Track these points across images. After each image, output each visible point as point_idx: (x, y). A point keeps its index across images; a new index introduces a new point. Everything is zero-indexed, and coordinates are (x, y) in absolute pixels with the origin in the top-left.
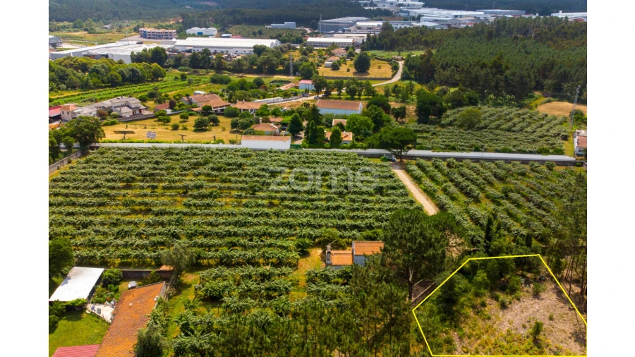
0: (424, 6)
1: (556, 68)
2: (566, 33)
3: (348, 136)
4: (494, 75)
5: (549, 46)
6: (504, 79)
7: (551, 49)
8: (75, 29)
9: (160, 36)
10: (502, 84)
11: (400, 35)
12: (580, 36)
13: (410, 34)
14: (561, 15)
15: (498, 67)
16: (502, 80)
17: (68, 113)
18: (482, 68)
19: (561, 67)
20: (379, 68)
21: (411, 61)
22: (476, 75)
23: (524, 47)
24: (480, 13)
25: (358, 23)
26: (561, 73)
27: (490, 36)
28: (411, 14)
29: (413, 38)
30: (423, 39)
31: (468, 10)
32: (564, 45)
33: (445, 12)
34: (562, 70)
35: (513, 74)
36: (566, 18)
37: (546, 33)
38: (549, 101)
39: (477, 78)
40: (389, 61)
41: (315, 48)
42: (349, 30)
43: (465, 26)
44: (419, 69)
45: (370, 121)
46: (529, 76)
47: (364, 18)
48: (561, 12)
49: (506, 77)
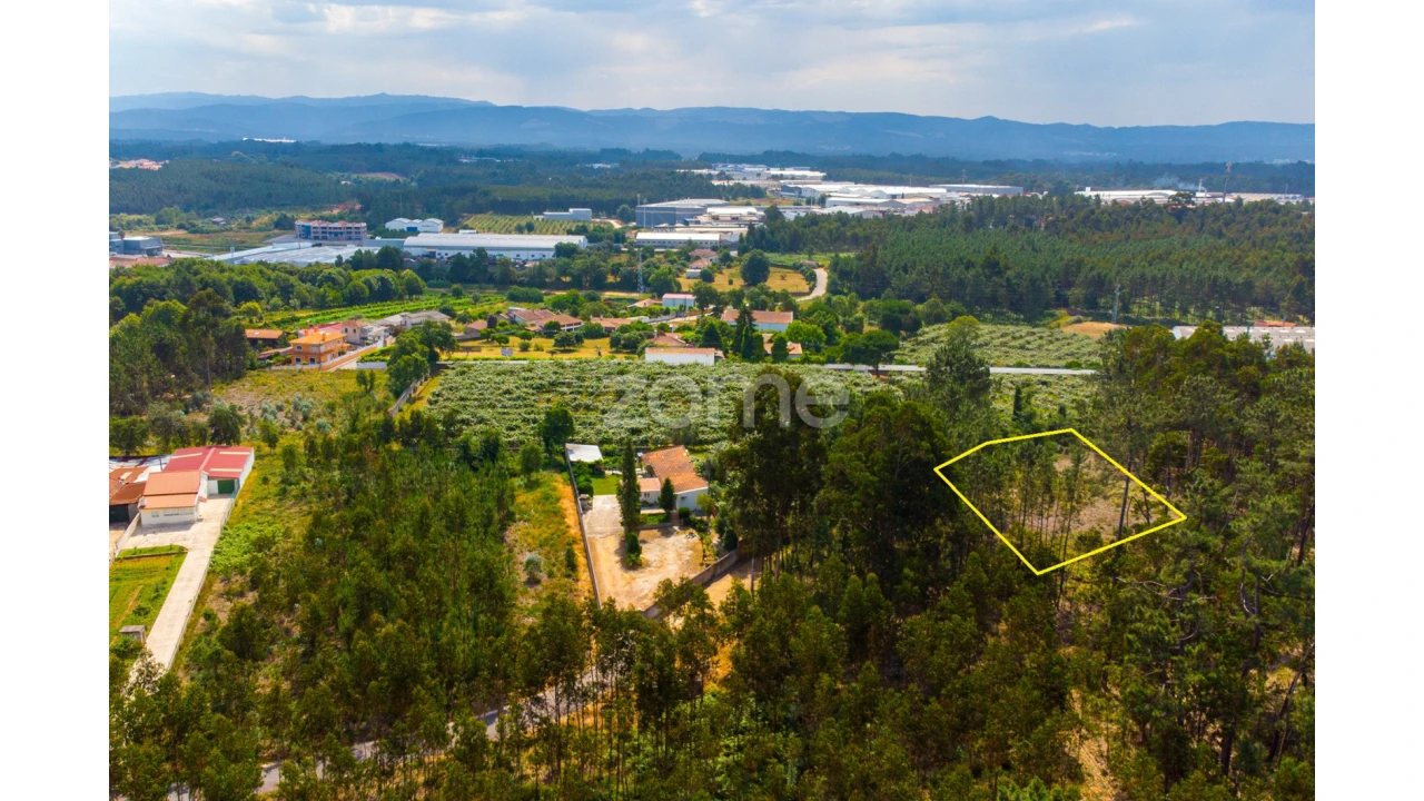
0: (825, 179)
1: (1084, 270)
2: (1098, 221)
3: (796, 349)
4: (989, 278)
5: (1071, 241)
6: (1005, 284)
7: (1075, 246)
8: (162, 226)
9: (336, 234)
10: (1002, 291)
11: (805, 227)
12: (1122, 227)
13: (825, 224)
14: (1088, 192)
15: (993, 267)
16: (1002, 286)
17: (355, 331)
18: (967, 268)
19: (1092, 269)
20: (783, 278)
21: (841, 264)
22: (960, 279)
23: (1030, 242)
24: (938, 191)
25: (709, 210)
26: (1094, 277)
27: (969, 224)
28: (804, 194)
29: (830, 232)
30: (849, 234)
31: (914, 185)
32: (1097, 238)
33: (871, 189)
34: (1095, 273)
35: (1019, 276)
36: (1097, 196)
37: (1064, 221)
38: (1079, 321)
39: (961, 283)
40: (796, 268)
41: (657, 250)
42: (698, 222)
43: (917, 212)
44: (857, 278)
45: (820, 331)
46: (1044, 279)
47: (718, 201)
48: (1088, 189)
49: (1008, 280)
